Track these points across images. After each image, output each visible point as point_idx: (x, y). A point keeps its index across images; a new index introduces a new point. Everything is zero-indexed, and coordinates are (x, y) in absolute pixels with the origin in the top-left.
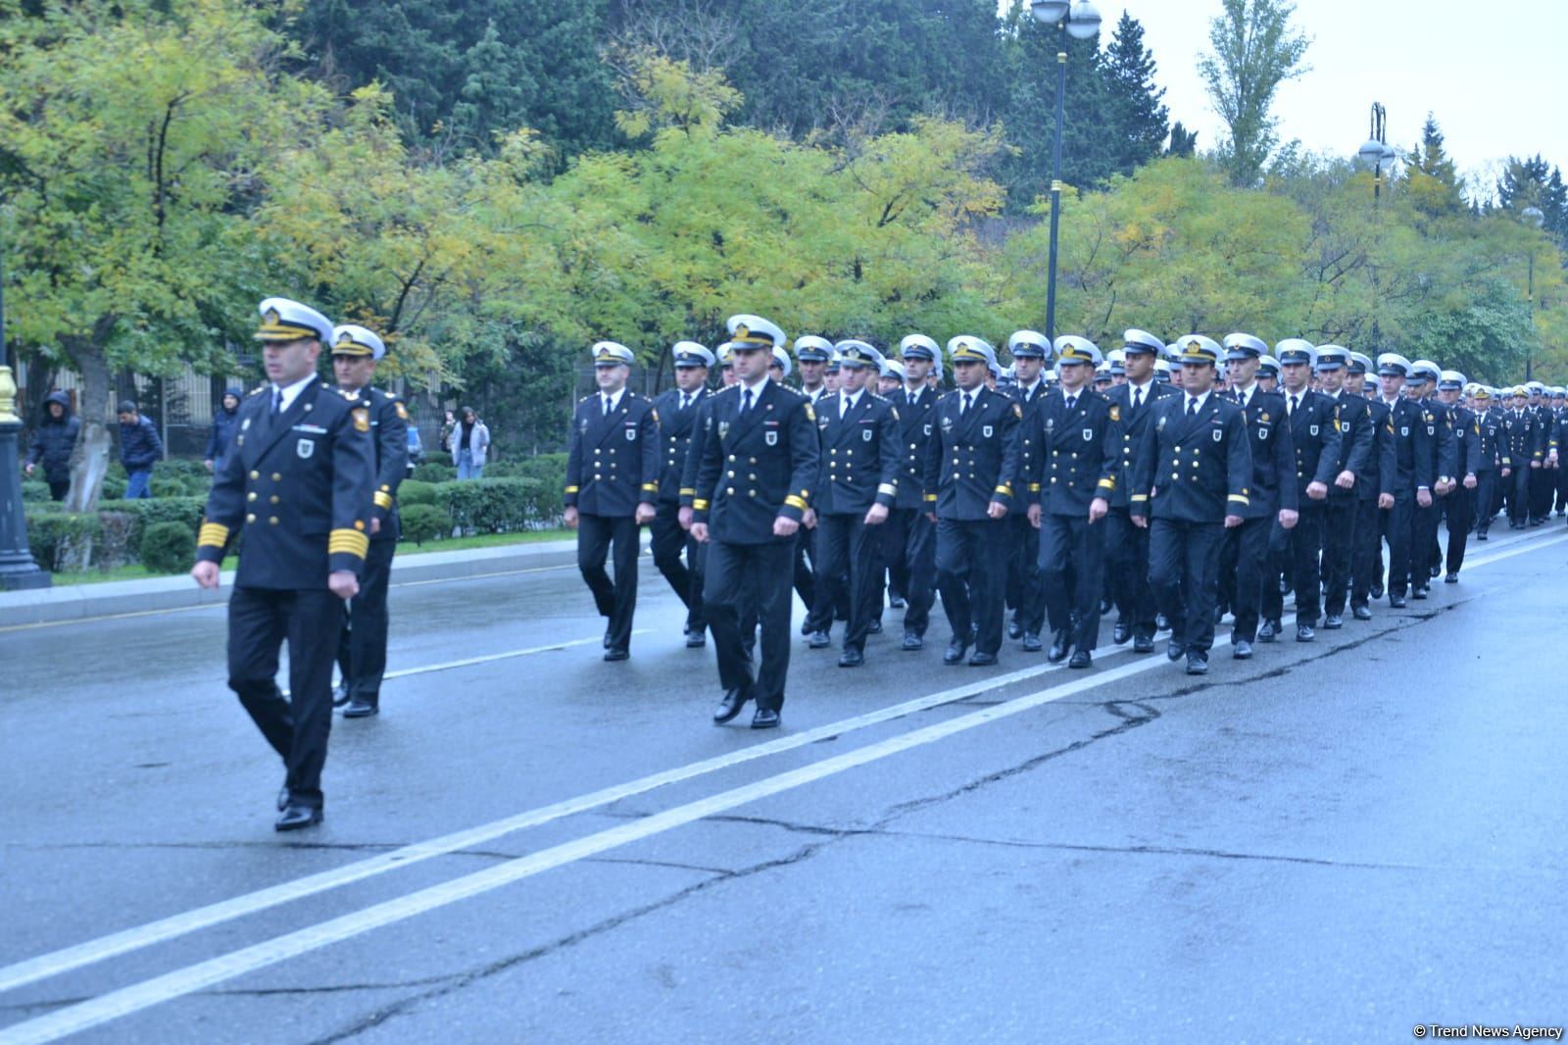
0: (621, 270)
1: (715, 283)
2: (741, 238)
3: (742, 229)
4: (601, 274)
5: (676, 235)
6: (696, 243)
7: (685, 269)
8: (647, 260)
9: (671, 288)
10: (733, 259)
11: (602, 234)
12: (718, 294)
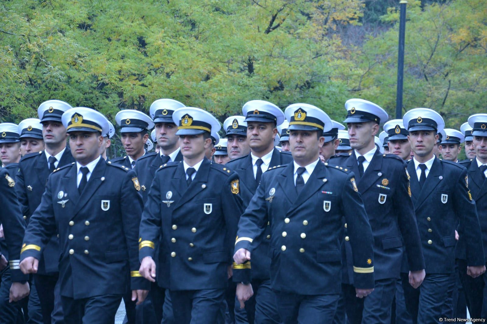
0: (67, 67)
1: (140, 77)
2: (160, 42)
3: (161, 35)
4: (50, 70)
5: (109, 40)
6: (126, 46)
7: (116, 65)
8: (87, 59)
9: (107, 81)
10: (154, 58)
11: (50, 38)
12: (143, 85)
